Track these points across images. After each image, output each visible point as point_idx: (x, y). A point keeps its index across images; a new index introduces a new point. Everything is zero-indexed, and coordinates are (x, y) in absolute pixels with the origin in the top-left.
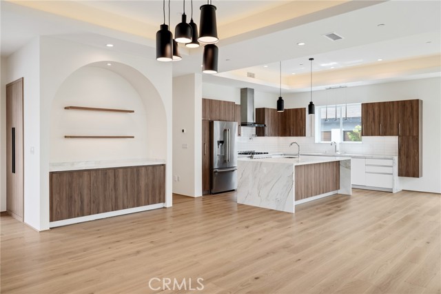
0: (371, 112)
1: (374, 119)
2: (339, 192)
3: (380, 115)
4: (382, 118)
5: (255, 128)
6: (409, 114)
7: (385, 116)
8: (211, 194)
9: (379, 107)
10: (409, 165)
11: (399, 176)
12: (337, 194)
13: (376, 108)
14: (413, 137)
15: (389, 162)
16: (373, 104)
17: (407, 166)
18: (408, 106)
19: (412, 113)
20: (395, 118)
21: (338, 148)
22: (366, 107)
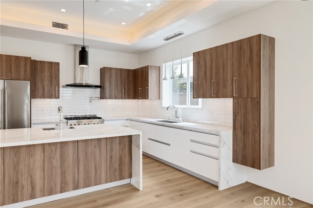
0: (202, 63)
3: (212, 67)
6: (247, 60)
7: (218, 69)
9: (211, 55)
10: (248, 146)
11: (234, 161)
13: (208, 57)
14: (253, 99)
16: (204, 52)
17: (245, 147)
18: (246, 47)
19: (251, 60)
20: (229, 68)
22: (198, 57)
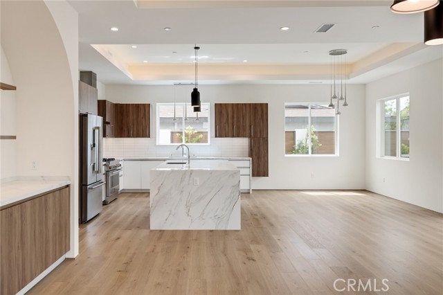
0: (224, 113)
1: (227, 120)
3: (233, 116)
4: (235, 119)
6: (260, 116)
7: (238, 118)
9: (233, 108)
10: (261, 165)
11: (252, 176)
13: (230, 110)
14: (263, 138)
17: (259, 166)
18: (259, 109)
19: (262, 116)
20: (247, 120)
22: (219, 108)
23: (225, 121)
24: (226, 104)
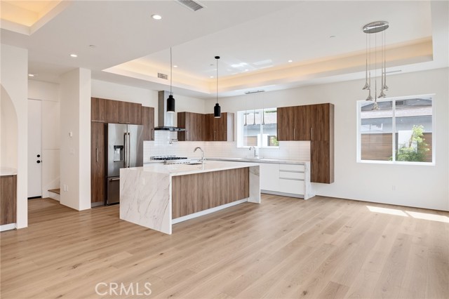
0: (285, 116)
1: (288, 123)
2: (249, 200)
3: (294, 119)
4: (295, 122)
5: (176, 133)
7: (298, 120)
8: (105, 204)
9: (293, 111)
10: (321, 171)
11: (311, 181)
12: (247, 202)
13: (290, 113)
14: (324, 142)
15: (301, 168)
16: (287, 108)
17: (319, 171)
18: (320, 109)
19: (323, 118)
20: (308, 122)
21: (257, 153)
22: (282, 112)
23: (286, 124)
24: (286, 108)
